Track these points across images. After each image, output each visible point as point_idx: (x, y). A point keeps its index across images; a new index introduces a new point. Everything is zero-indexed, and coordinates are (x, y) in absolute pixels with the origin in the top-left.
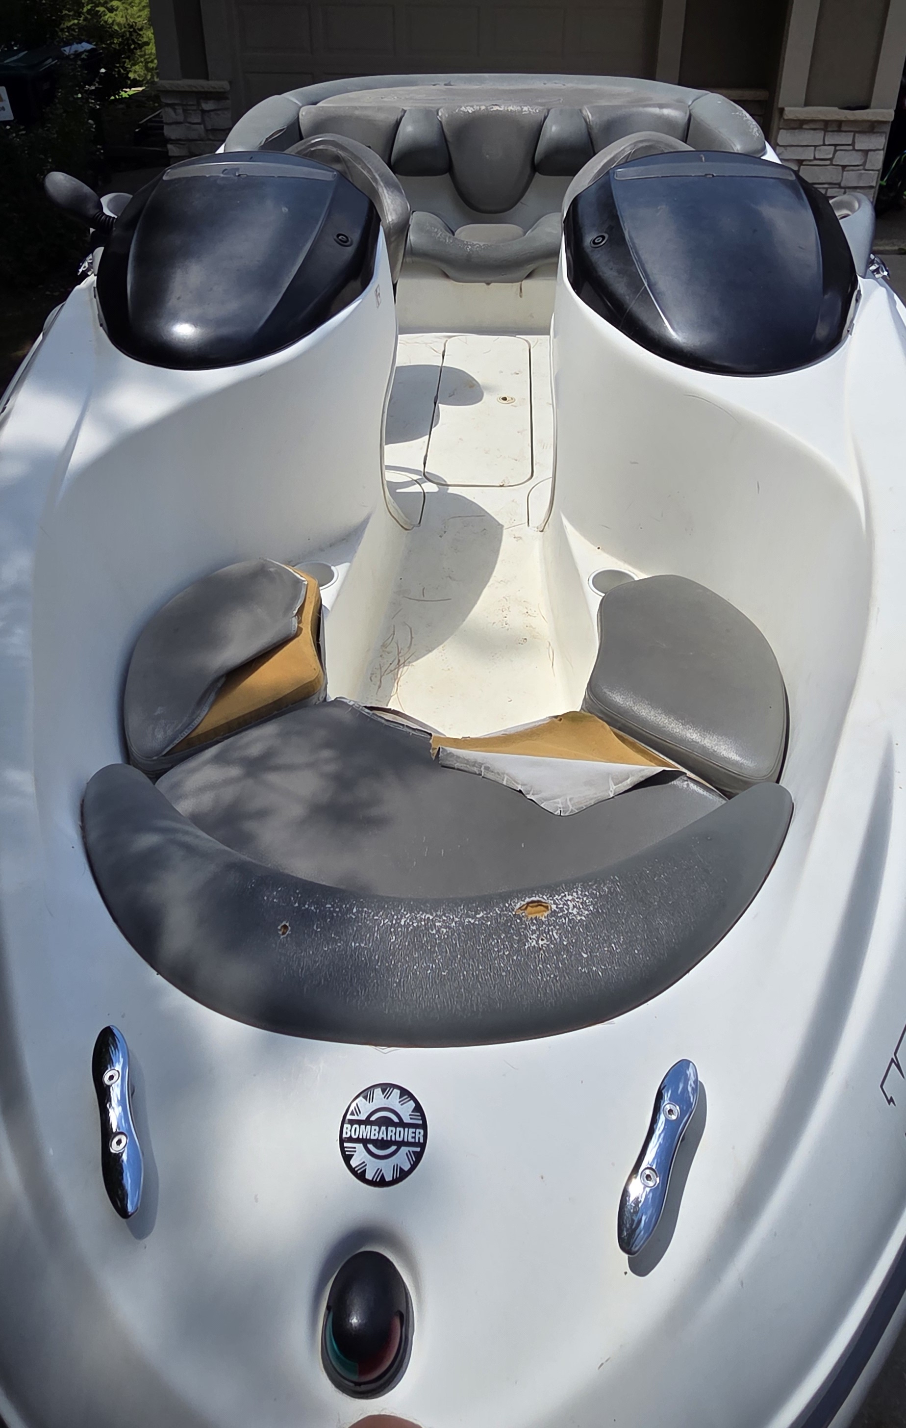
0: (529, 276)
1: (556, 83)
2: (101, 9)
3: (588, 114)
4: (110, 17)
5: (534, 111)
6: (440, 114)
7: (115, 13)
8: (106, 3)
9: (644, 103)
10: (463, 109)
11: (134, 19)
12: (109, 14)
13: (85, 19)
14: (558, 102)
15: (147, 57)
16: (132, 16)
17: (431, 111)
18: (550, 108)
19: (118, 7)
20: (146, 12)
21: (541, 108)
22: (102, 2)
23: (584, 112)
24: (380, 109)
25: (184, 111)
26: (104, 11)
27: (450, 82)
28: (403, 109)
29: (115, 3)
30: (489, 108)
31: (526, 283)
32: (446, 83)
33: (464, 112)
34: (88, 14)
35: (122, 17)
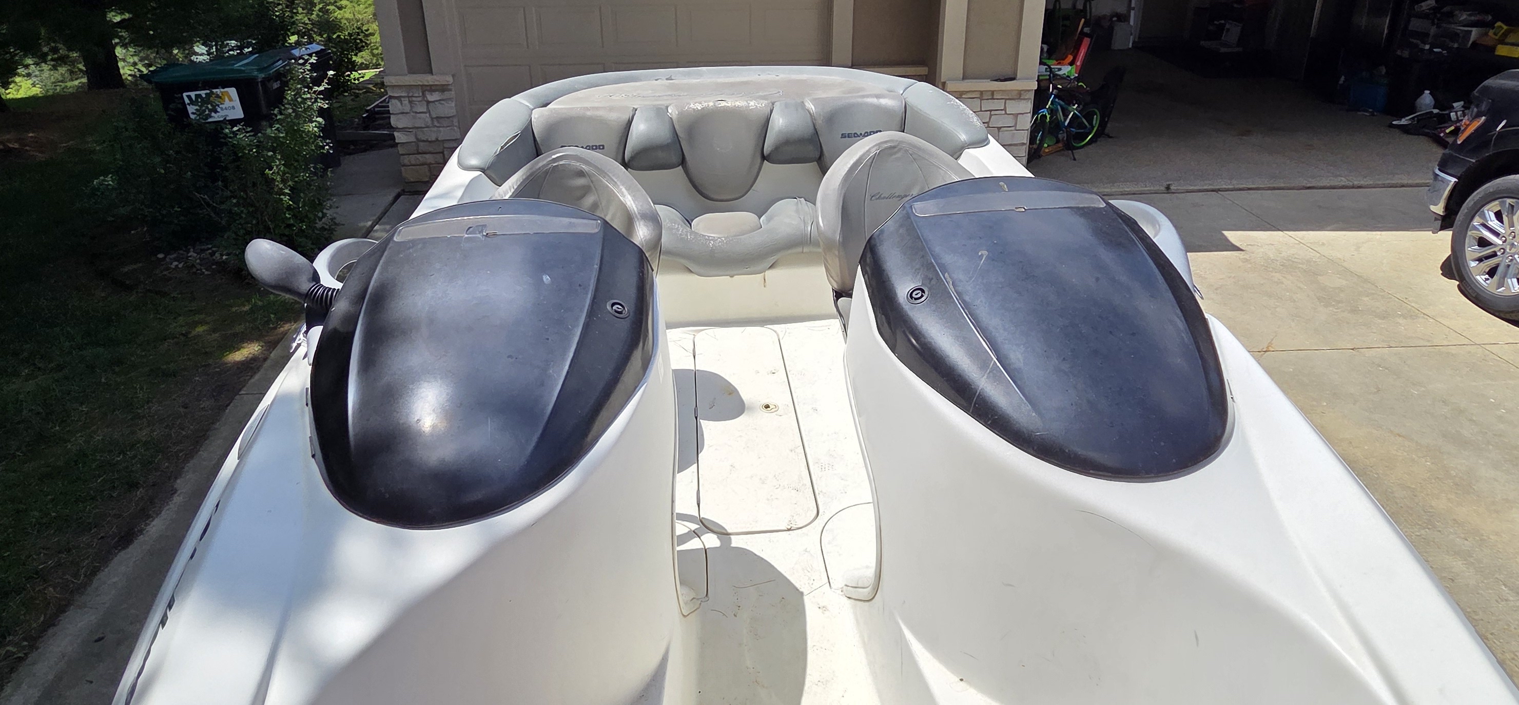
0: (771, 267)
1: (769, 74)
2: (331, 8)
3: (810, 106)
4: (340, 14)
5: (760, 105)
6: (670, 111)
7: (344, 10)
8: (335, 2)
9: (860, 94)
10: (692, 105)
11: (362, 15)
12: (339, 11)
13: (318, 15)
14: (778, 94)
15: (372, 45)
16: (359, 13)
17: (661, 108)
18: (773, 101)
19: (346, 6)
20: (371, 10)
21: (766, 102)
22: (332, 1)
23: (806, 104)
24: (611, 109)
25: (410, 102)
26: (334, 9)
27: (671, 77)
28: (634, 108)
29: (344, 3)
30: (716, 104)
31: (769, 273)
32: (667, 77)
33: (694, 109)
34: (320, 11)
35: (350, 13)
